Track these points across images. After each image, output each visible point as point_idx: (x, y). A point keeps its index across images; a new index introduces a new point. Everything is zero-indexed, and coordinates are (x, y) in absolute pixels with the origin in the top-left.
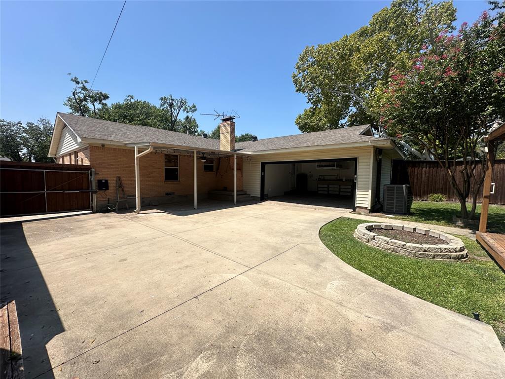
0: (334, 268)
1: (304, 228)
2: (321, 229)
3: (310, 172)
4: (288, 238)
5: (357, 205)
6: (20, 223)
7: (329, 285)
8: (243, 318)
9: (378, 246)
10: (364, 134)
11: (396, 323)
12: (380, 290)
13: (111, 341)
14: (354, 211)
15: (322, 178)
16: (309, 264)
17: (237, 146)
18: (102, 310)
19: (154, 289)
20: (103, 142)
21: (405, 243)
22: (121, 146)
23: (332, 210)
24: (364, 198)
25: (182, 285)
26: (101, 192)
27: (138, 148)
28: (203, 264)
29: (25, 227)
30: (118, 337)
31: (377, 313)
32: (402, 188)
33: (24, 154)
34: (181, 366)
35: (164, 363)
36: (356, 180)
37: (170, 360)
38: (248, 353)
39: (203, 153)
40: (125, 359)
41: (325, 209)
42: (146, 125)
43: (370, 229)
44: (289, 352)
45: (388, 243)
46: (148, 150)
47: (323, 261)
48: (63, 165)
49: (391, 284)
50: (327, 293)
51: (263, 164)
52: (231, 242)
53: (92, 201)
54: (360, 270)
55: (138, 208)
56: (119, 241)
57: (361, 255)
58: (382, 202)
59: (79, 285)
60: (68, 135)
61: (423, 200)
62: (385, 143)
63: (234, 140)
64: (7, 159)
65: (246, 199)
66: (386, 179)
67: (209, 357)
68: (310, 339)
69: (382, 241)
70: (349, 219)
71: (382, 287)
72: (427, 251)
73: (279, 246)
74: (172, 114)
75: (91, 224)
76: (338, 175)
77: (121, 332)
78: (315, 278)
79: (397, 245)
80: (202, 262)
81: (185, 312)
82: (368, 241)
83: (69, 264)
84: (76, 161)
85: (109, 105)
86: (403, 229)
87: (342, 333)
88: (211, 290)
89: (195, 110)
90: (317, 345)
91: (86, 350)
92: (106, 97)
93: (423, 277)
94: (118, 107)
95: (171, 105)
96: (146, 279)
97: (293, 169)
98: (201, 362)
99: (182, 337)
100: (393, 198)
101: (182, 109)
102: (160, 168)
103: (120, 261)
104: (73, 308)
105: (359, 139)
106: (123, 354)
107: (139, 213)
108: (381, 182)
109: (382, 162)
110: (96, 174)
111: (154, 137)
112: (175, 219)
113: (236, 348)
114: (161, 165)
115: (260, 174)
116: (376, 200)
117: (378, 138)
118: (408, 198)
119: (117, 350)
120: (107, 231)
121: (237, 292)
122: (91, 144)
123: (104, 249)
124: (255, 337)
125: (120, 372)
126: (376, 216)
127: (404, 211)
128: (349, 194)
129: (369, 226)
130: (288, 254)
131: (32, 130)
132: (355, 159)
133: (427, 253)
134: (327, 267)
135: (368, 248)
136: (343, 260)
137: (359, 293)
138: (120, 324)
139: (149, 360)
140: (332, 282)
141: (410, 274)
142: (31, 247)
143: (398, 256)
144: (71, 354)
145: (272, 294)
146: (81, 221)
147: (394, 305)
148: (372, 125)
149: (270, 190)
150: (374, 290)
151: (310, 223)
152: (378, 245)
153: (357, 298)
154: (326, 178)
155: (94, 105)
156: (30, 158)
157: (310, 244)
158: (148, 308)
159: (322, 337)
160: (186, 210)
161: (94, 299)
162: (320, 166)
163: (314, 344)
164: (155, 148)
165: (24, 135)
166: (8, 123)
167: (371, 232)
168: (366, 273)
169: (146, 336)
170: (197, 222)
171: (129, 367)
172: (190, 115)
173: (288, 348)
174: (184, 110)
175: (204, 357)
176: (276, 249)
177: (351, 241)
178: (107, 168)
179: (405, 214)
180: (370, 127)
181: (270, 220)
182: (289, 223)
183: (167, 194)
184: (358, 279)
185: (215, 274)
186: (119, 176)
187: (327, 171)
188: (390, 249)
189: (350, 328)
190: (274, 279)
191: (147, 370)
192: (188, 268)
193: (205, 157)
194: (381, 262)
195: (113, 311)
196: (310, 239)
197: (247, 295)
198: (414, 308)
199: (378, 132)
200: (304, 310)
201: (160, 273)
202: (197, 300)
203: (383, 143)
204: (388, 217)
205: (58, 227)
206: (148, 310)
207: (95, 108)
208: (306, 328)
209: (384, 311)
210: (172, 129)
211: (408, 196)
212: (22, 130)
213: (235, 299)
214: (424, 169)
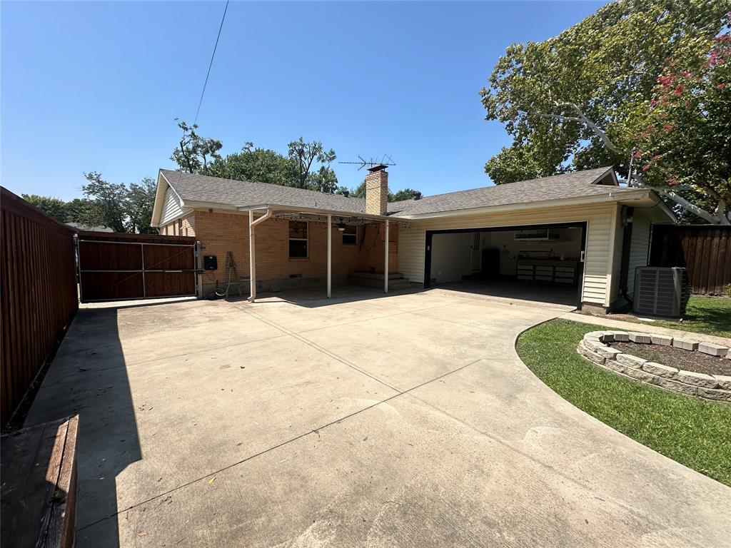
0: (540, 403)
1: (491, 333)
2: (519, 336)
3: (505, 246)
4: (464, 348)
5: (584, 300)
6: (114, 310)
7: (529, 433)
8: (382, 473)
9: (622, 372)
10: (600, 183)
11: (657, 519)
12: (625, 451)
13: (194, 484)
14: (579, 309)
15: (525, 255)
16: (496, 393)
17: (391, 207)
18: (189, 436)
19: (260, 413)
20: (211, 206)
21: (676, 370)
22: (233, 211)
23: (540, 307)
24: (597, 287)
25: (299, 410)
26: (208, 271)
27: (254, 213)
28: (331, 380)
29: (120, 314)
30: (204, 480)
31: (619, 494)
32: (672, 272)
33: (127, 224)
34: (283, 538)
35: (260, 530)
36: (583, 258)
37: (268, 525)
38: (385, 533)
39: (341, 219)
40: (208, 514)
41: (528, 305)
42: (267, 181)
43: (608, 341)
44: (453, 542)
45: (641, 367)
46: (265, 216)
47: (520, 389)
48: (167, 236)
49: (648, 442)
50: (525, 447)
51: (429, 235)
52: (375, 350)
53: (197, 284)
54: (588, 411)
55: (253, 294)
56: (225, 340)
57: (591, 386)
58: (632, 296)
59: (168, 397)
60: (171, 198)
61: (711, 295)
62: (639, 196)
63: (387, 198)
64: (110, 230)
65: (402, 285)
66: (640, 256)
67: (325, 531)
68: (491, 524)
69: (629, 363)
70: (569, 322)
71: (630, 447)
72: (721, 388)
73: (447, 361)
74: (302, 166)
75: (193, 314)
76: (551, 251)
77: (208, 472)
78: (505, 418)
79: (660, 373)
80: (330, 378)
81: (298, 452)
82: (604, 362)
83: (160, 366)
84: (180, 231)
85: (224, 157)
86: (672, 344)
87: (550, 523)
88: (339, 421)
89: (334, 158)
90: (502, 537)
91: (162, 492)
92: (219, 146)
93: (715, 435)
94: (235, 158)
95: (301, 153)
96: (251, 397)
97: (477, 240)
98: (312, 537)
99: (290, 491)
100: (652, 289)
101: (316, 157)
102: (283, 240)
103: (221, 368)
104: (155, 430)
105: (590, 191)
106: (206, 506)
107: (253, 302)
108: (631, 263)
109: (634, 228)
110: (202, 248)
111: (275, 197)
112: (299, 312)
113: (366, 524)
114: (284, 236)
115: (424, 248)
116: (621, 292)
117: (628, 188)
118: (683, 291)
119: (199, 499)
120: (212, 324)
121: (376, 430)
122: (197, 209)
123: (203, 349)
124: (399, 507)
125: (199, 533)
126: (619, 319)
127: (673, 311)
128: (571, 281)
129: (606, 336)
130: (461, 374)
131: (136, 193)
132: (583, 225)
133: (722, 391)
134: (528, 401)
135: (602, 373)
136: (556, 391)
137: (584, 453)
138: (209, 460)
139: (240, 521)
140: (537, 429)
141: (687, 427)
142: (122, 341)
143: (661, 392)
144: (143, 495)
145: (432, 438)
146: (183, 310)
147: (654, 484)
148: (616, 168)
149: (440, 273)
150: (614, 450)
151: (502, 326)
152: (622, 369)
153: (580, 461)
154: (531, 255)
155: (204, 158)
156: (134, 229)
157: (500, 360)
158: (247, 441)
159: (512, 524)
160: (315, 300)
161: (182, 419)
162: (521, 236)
163: (498, 534)
164: (274, 212)
165: (128, 199)
166: (111, 186)
167: (609, 346)
168: (598, 417)
169: (241, 484)
170: (329, 318)
171: (211, 528)
172: (326, 165)
173: (452, 535)
174: (319, 158)
175: (318, 529)
176: (443, 365)
177: (572, 359)
178: (215, 240)
179: (676, 318)
180: (612, 171)
181: (437, 319)
182: (466, 325)
183: (292, 276)
184: (584, 428)
185: (347, 398)
186: (231, 251)
187: (532, 244)
188: (645, 378)
189: (566, 515)
190: (438, 413)
191: (234, 536)
192: (309, 386)
193: (345, 224)
194: (628, 400)
195: (202, 439)
196: (500, 353)
197: (392, 435)
198: (696, 494)
199: (626, 178)
200: (483, 472)
201: (271, 390)
202: (317, 435)
203: (634, 197)
204: (643, 322)
205: (155, 316)
206: (248, 443)
207: (207, 161)
208: (484, 504)
209: (634, 491)
210: (302, 186)
211: (683, 286)
212: (125, 193)
213: (373, 441)
214: (716, 240)
